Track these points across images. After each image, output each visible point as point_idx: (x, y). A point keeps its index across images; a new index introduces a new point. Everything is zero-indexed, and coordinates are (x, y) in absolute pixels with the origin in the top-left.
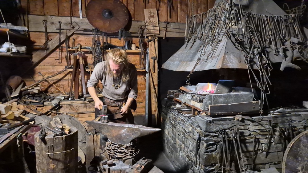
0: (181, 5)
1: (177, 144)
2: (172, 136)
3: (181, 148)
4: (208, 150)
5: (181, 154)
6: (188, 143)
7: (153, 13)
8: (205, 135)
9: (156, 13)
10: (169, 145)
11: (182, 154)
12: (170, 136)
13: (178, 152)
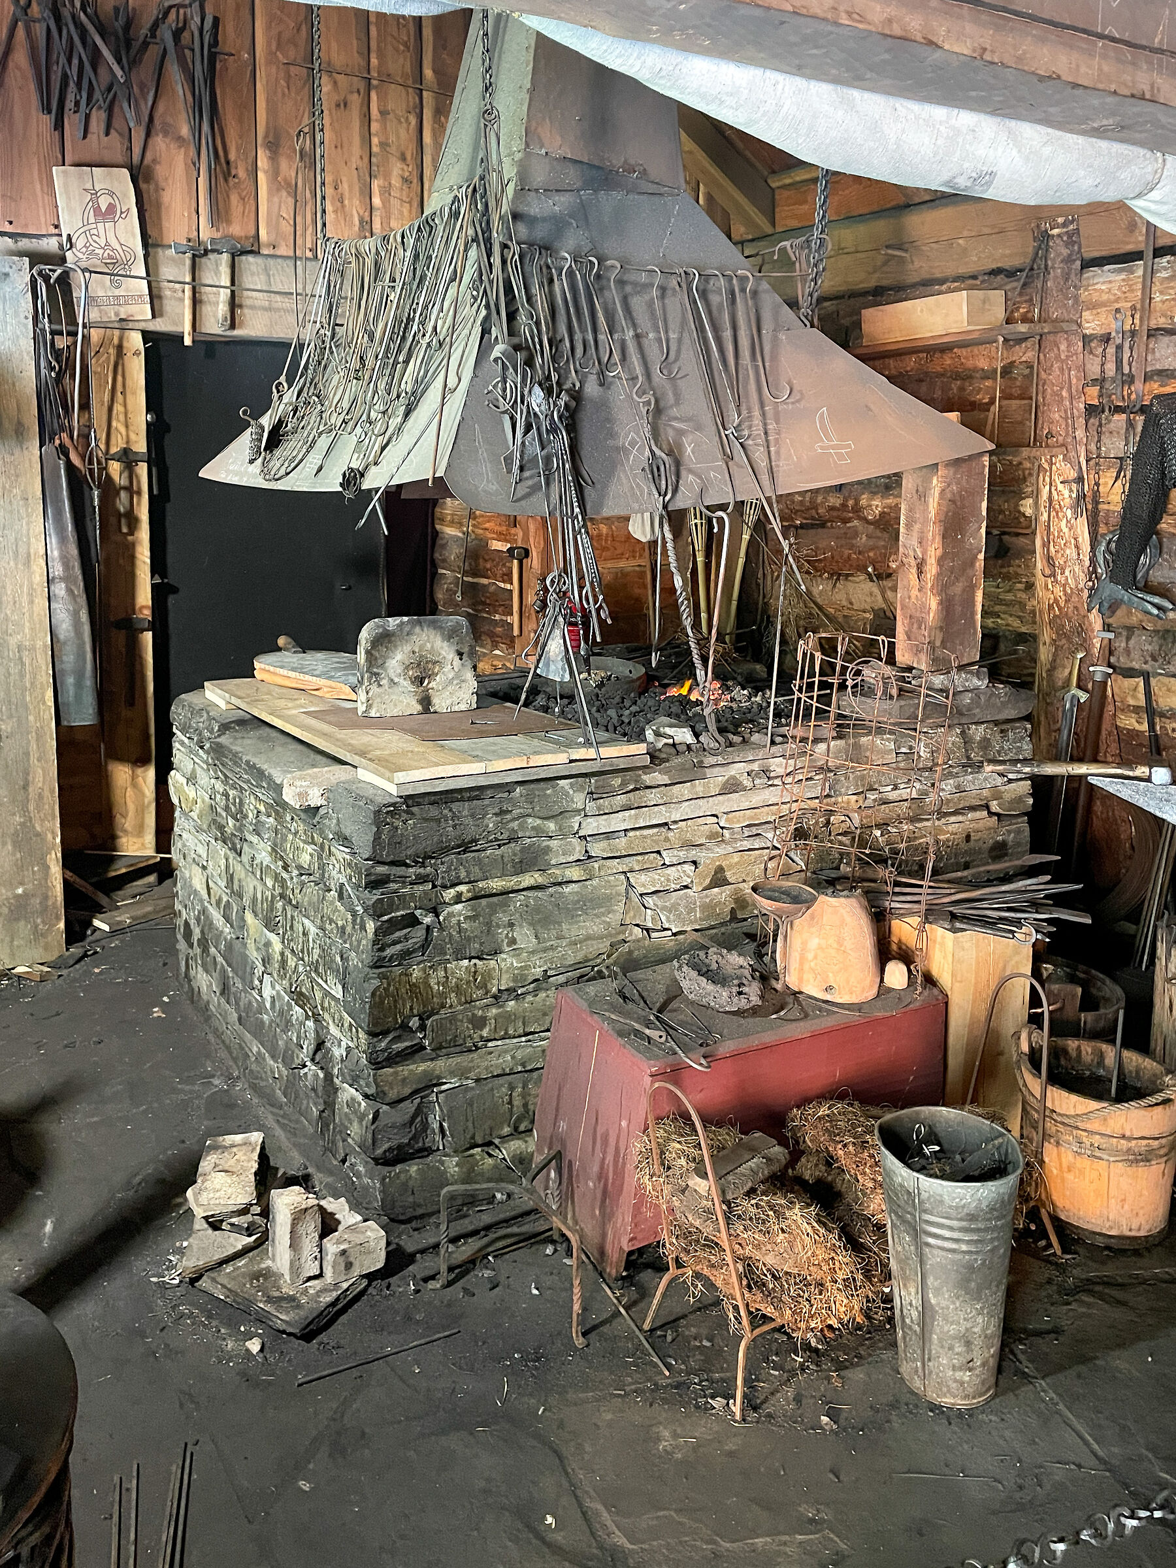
0: (274, 158)
1: (251, 945)
2: (225, 898)
3: (266, 961)
4: (385, 954)
5: (267, 992)
6: (301, 929)
7: (111, 194)
8: (373, 878)
9: (125, 195)
10: (213, 950)
11: (274, 993)
12: (213, 901)
13: (257, 982)
